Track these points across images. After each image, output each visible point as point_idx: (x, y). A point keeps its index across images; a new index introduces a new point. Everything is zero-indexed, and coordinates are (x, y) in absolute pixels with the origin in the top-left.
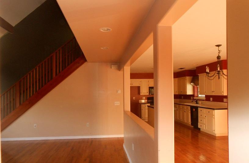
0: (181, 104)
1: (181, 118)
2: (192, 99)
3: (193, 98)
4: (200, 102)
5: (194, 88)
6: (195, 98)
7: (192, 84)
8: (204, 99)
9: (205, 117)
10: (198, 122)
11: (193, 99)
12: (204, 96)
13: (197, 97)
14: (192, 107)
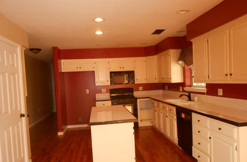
0: (160, 101)
1: (162, 127)
2: (181, 90)
3: (183, 89)
4: (196, 98)
5: (184, 69)
6: (186, 89)
7: (180, 62)
8: (204, 90)
9: (210, 138)
10: (192, 145)
11: (184, 91)
12: (204, 84)
13: (190, 86)
14: (180, 110)
